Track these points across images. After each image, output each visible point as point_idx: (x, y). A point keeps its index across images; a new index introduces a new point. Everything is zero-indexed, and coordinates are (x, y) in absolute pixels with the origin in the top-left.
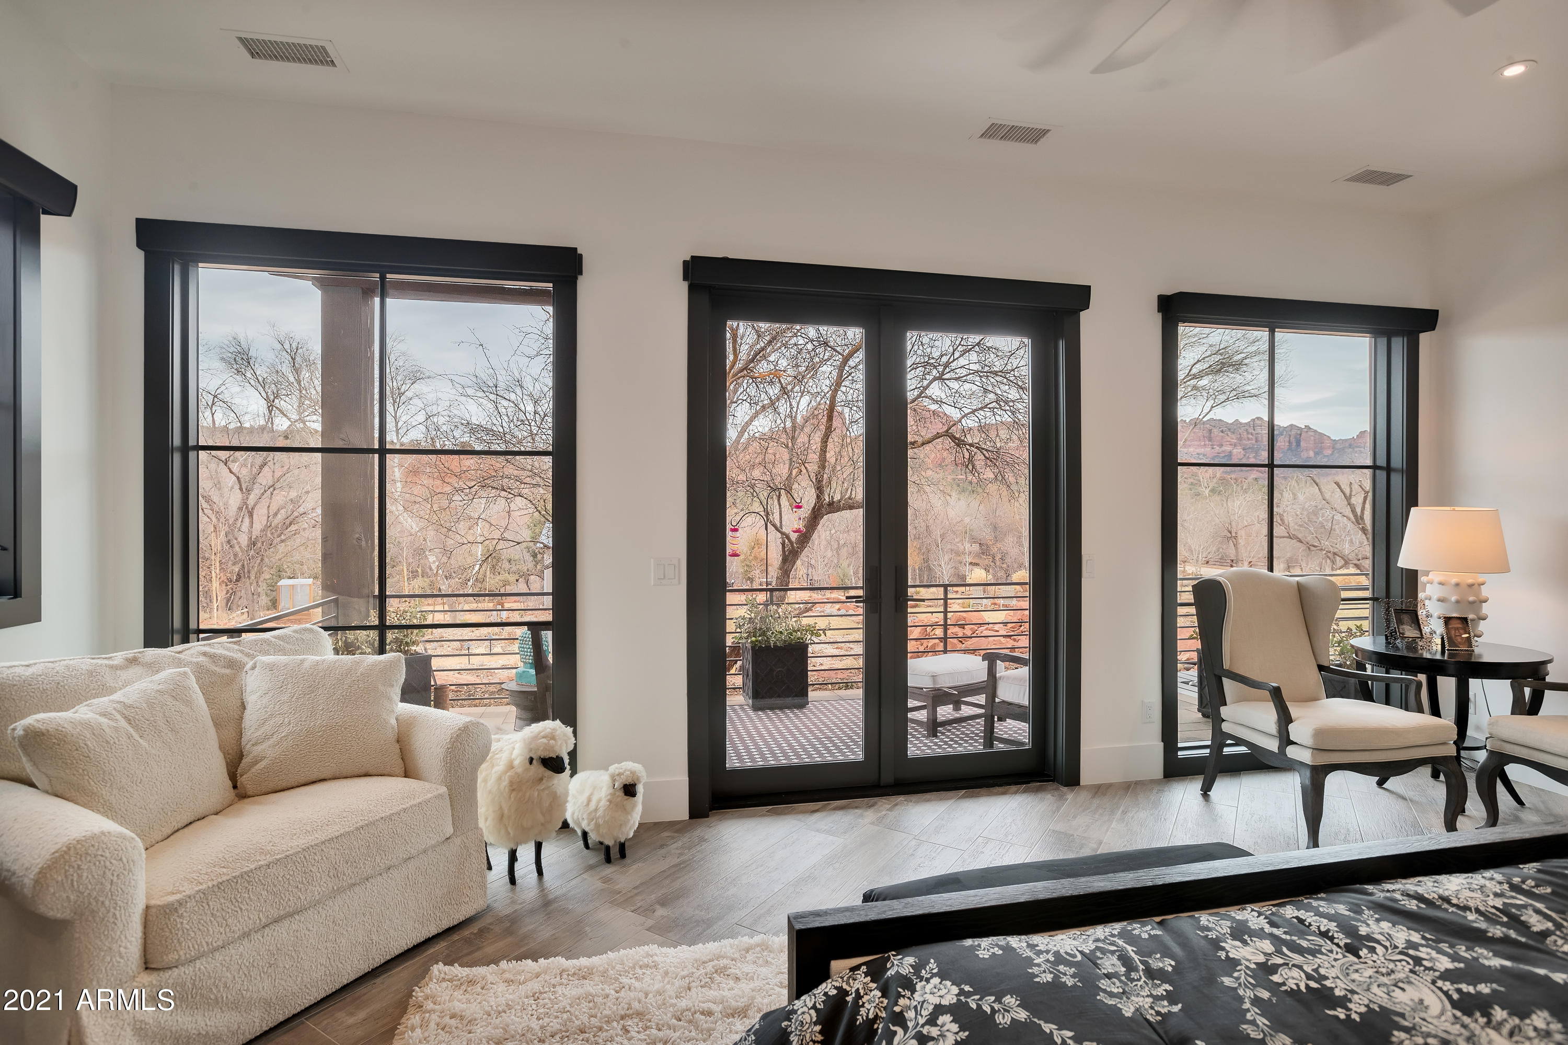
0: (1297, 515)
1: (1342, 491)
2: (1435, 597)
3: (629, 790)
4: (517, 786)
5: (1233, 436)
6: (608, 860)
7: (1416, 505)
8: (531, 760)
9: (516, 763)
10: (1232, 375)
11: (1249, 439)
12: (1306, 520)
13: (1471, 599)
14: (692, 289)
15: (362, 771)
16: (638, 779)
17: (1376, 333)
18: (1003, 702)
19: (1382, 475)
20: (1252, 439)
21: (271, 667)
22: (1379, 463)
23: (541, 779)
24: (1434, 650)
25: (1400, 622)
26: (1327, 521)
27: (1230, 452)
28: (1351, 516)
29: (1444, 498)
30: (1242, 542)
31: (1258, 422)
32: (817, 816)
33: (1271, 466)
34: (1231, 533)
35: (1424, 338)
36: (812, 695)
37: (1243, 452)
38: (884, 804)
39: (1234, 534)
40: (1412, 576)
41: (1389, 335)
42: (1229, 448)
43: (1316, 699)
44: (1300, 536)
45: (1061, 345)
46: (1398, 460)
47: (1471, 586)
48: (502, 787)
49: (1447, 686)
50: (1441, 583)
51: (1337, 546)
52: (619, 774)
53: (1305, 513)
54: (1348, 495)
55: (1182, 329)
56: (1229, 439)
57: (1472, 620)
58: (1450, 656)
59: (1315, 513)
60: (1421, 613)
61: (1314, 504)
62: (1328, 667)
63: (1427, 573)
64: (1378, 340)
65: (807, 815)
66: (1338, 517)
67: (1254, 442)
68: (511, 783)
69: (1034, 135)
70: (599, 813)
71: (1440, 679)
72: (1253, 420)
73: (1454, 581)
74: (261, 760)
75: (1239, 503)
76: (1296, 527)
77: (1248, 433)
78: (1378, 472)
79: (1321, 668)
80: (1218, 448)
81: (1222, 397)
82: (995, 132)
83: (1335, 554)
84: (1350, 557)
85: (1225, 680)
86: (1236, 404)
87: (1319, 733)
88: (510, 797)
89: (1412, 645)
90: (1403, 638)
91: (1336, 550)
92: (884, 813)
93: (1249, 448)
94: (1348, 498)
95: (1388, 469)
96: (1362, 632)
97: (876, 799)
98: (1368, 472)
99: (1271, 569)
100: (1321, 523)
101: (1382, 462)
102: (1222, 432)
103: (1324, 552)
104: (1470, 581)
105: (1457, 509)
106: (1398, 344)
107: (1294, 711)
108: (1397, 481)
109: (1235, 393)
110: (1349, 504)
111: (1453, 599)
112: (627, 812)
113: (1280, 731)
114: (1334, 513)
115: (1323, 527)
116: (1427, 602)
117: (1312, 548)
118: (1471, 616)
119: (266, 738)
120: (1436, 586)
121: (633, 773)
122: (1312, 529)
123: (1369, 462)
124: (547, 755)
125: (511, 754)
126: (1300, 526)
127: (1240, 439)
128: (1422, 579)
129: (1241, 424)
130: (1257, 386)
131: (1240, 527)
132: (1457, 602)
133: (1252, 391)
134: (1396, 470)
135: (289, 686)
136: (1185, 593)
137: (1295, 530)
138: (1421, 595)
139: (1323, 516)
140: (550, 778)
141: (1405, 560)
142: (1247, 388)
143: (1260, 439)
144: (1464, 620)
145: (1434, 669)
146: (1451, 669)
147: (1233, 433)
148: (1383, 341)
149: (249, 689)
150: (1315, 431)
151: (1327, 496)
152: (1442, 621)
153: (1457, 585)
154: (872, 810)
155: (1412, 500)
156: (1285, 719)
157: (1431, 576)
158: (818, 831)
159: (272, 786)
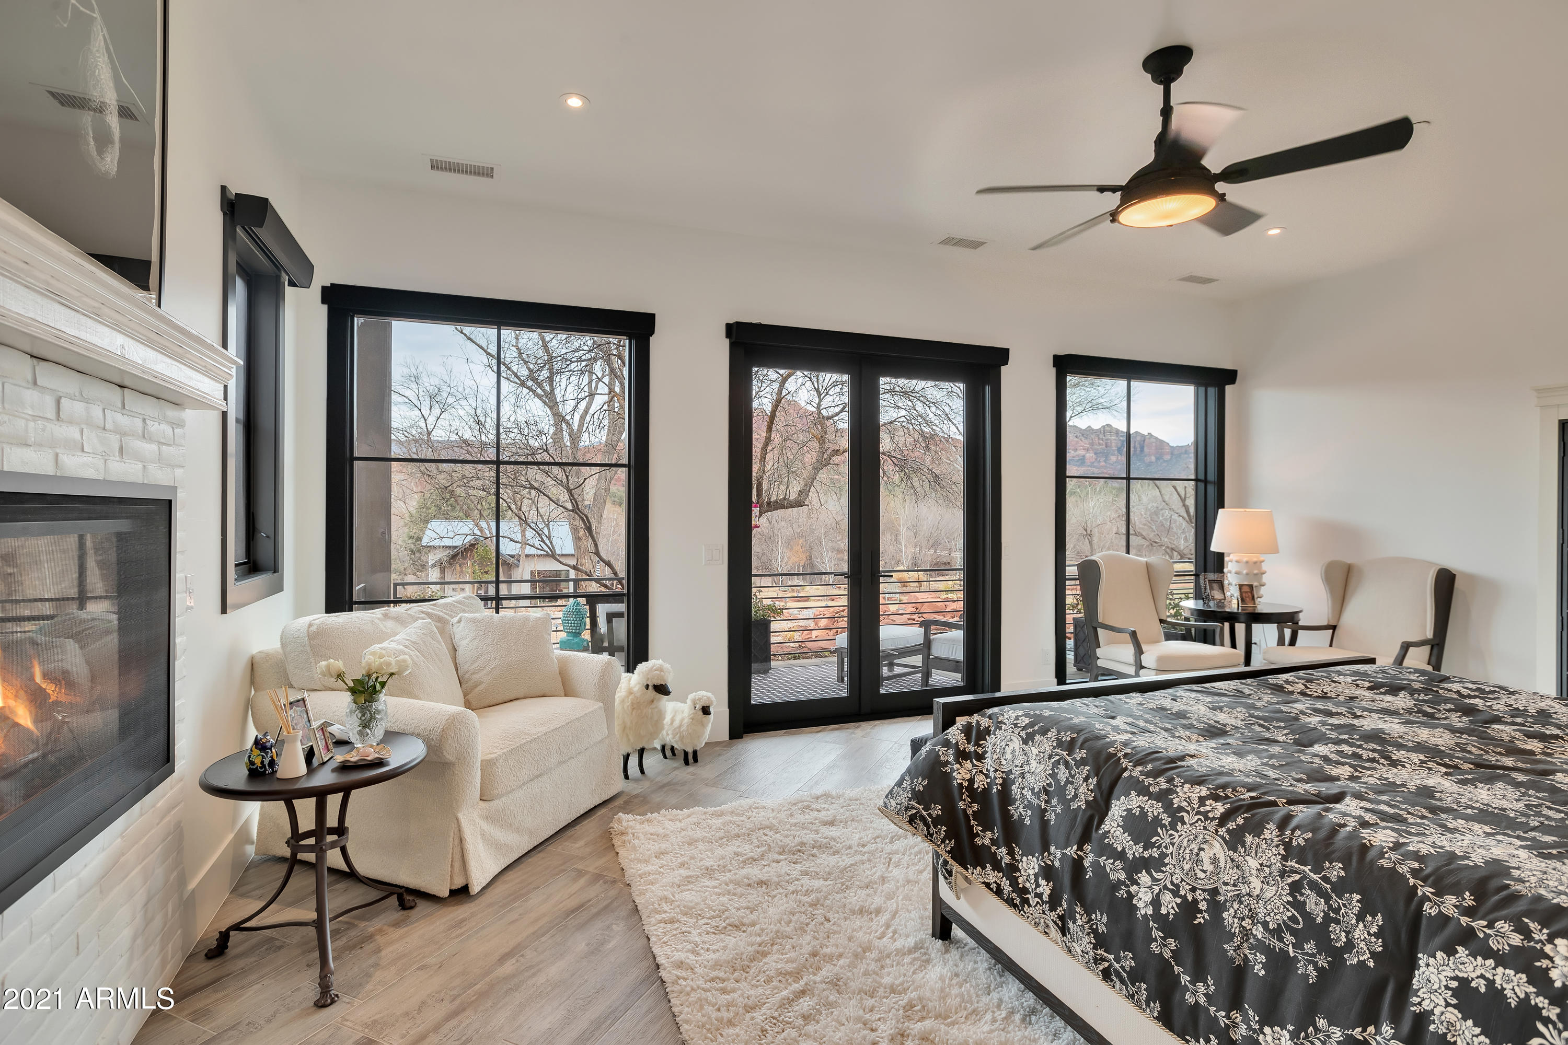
0: (1142, 515)
1: (1178, 494)
2: (1234, 571)
3: (706, 711)
4: (636, 706)
5: (1087, 442)
6: (687, 763)
7: (1223, 507)
8: (647, 687)
9: (636, 689)
10: (1087, 389)
11: (1100, 444)
12: (1149, 519)
13: (1256, 572)
14: (732, 345)
15: (542, 693)
16: (712, 702)
17: (1197, 384)
18: (936, 658)
19: (1202, 485)
20: (1102, 445)
21: (474, 621)
22: (1199, 477)
23: (653, 701)
24: (1233, 606)
25: (1211, 589)
26: (1166, 520)
27: (1084, 456)
28: (1186, 516)
29: (1242, 503)
30: (1095, 540)
31: (1107, 428)
32: (820, 734)
33: (1128, 479)
34: (1086, 531)
35: (1229, 389)
36: (773, 663)
37: (1094, 456)
38: (865, 725)
39: (1089, 532)
40: (1220, 557)
41: (1206, 386)
42: (1081, 452)
43: (1158, 642)
44: (1144, 534)
45: (988, 389)
46: (1212, 476)
47: (1255, 563)
48: (625, 707)
49: (1240, 628)
50: (1237, 562)
51: (1175, 542)
52: (699, 699)
53: (1148, 513)
54: (1183, 496)
55: (1070, 378)
56: (1083, 444)
57: (1256, 587)
58: (1242, 610)
59: (1156, 513)
60: (1226, 582)
61: (1155, 505)
62: (1166, 621)
63: (1229, 555)
64: (1200, 388)
65: (814, 734)
66: (1175, 517)
67: (1104, 446)
68: (632, 704)
69: (975, 245)
70: (684, 728)
71: (1237, 625)
72: (1104, 427)
73: (1245, 559)
74: (480, 684)
75: (1093, 504)
76: (1141, 526)
77: (1099, 439)
78: (1199, 483)
79: (1161, 621)
80: (1073, 452)
81: (1079, 409)
82: (950, 241)
83: (1172, 549)
84: (1185, 552)
85: (1099, 630)
86: (1091, 415)
87: (1160, 659)
88: (632, 714)
89: (1220, 603)
90: (1214, 599)
91: (1173, 546)
92: (868, 730)
93: (1100, 453)
94: (1183, 500)
95: (1206, 481)
96: (1188, 598)
97: (859, 723)
98: (1193, 483)
99: (1128, 552)
100: (1161, 522)
101: (1202, 477)
102: (1077, 437)
103: (1164, 548)
104: (1255, 559)
105: (1247, 510)
106: (1212, 391)
107: (1144, 647)
108: (1211, 489)
109: (1090, 405)
110: (1184, 505)
111: (1245, 572)
112: (703, 725)
113: (1136, 661)
114: (1172, 513)
115: (1163, 525)
116: (1229, 575)
117: (1154, 544)
118: (1255, 584)
119: (481, 669)
120: (1234, 563)
121: (708, 698)
122: (1154, 527)
123: (1193, 477)
124: (658, 682)
125: (629, 684)
126: (1145, 525)
127: (1092, 444)
128: (1226, 559)
129: (1093, 430)
130: (1108, 399)
131: (1094, 525)
132: (1247, 574)
133: (1105, 404)
134: (1211, 482)
135: (490, 633)
136: (1071, 571)
137: (1140, 528)
138: (1225, 570)
139: (1163, 516)
140: (659, 699)
141: (1214, 547)
142: (1101, 400)
143: (1109, 444)
144: (1251, 586)
145: (1232, 618)
146: (1242, 618)
147: (1086, 438)
148: (1202, 389)
149: (458, 637)
150: (1156, 438)
151: (1166, 498)
152: (1238, 587)
153: (1247, 562)
154: (859, 729)
155: (1221, 504)
156: (1139, 651)
157: (1232, 556)
158: (826, 742)
159: (487, 702)
